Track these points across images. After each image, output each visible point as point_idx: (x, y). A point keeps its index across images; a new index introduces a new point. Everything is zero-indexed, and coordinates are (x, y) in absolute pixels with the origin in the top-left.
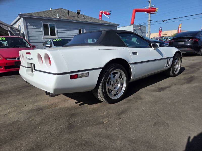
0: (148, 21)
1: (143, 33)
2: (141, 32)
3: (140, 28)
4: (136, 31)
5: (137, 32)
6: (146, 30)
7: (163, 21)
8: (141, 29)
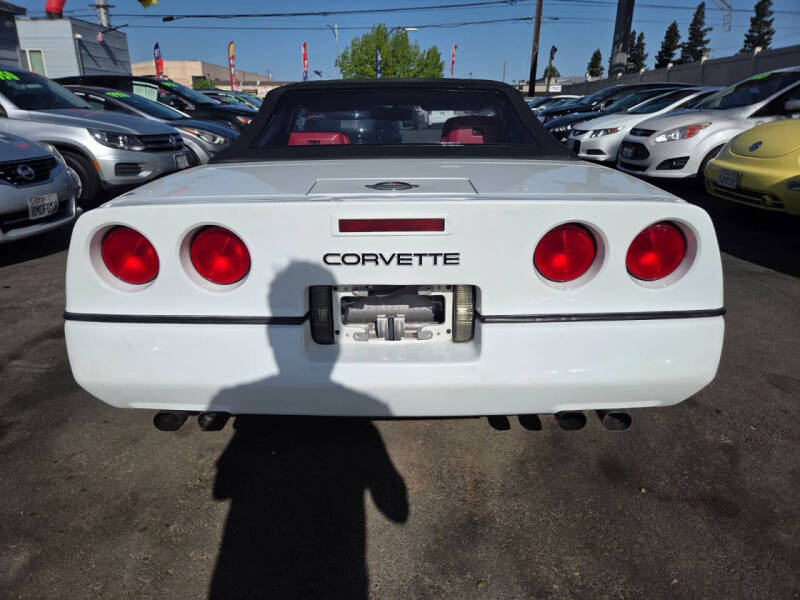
0: (98, 7)
1: (115, 61)
2: (106, 56)
3: (100, 37)
4: (85, 48)
5: (92, 53)
6: (125, 51)
7: (165, 20)
8: (108, 44)
